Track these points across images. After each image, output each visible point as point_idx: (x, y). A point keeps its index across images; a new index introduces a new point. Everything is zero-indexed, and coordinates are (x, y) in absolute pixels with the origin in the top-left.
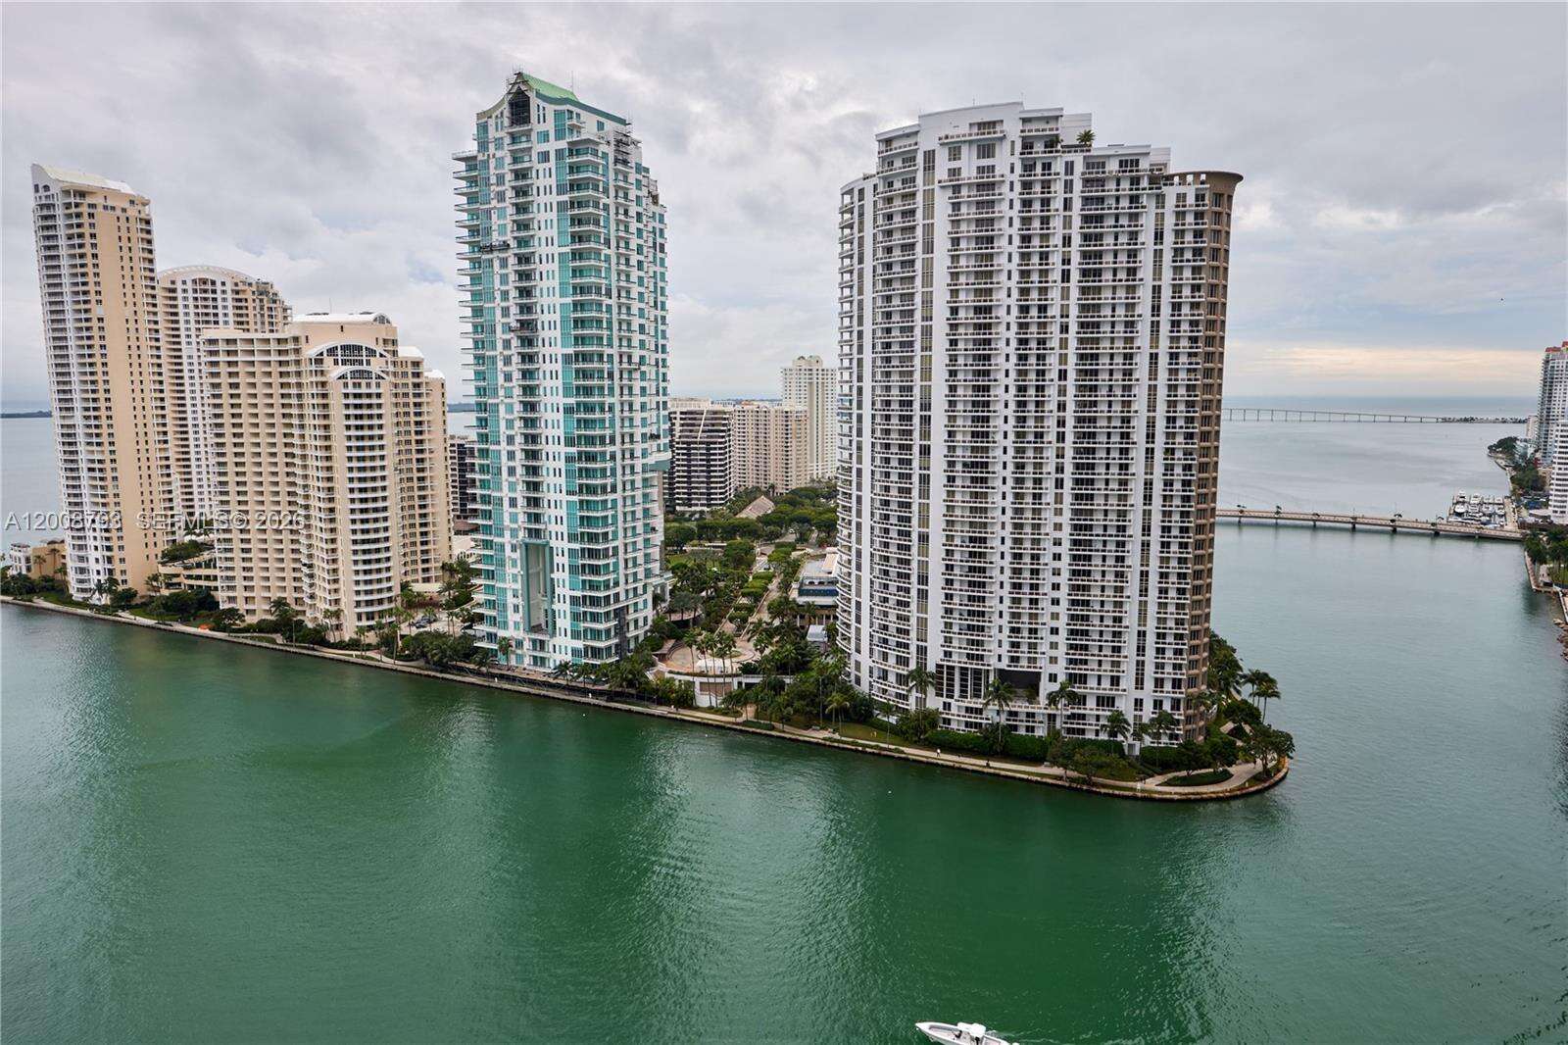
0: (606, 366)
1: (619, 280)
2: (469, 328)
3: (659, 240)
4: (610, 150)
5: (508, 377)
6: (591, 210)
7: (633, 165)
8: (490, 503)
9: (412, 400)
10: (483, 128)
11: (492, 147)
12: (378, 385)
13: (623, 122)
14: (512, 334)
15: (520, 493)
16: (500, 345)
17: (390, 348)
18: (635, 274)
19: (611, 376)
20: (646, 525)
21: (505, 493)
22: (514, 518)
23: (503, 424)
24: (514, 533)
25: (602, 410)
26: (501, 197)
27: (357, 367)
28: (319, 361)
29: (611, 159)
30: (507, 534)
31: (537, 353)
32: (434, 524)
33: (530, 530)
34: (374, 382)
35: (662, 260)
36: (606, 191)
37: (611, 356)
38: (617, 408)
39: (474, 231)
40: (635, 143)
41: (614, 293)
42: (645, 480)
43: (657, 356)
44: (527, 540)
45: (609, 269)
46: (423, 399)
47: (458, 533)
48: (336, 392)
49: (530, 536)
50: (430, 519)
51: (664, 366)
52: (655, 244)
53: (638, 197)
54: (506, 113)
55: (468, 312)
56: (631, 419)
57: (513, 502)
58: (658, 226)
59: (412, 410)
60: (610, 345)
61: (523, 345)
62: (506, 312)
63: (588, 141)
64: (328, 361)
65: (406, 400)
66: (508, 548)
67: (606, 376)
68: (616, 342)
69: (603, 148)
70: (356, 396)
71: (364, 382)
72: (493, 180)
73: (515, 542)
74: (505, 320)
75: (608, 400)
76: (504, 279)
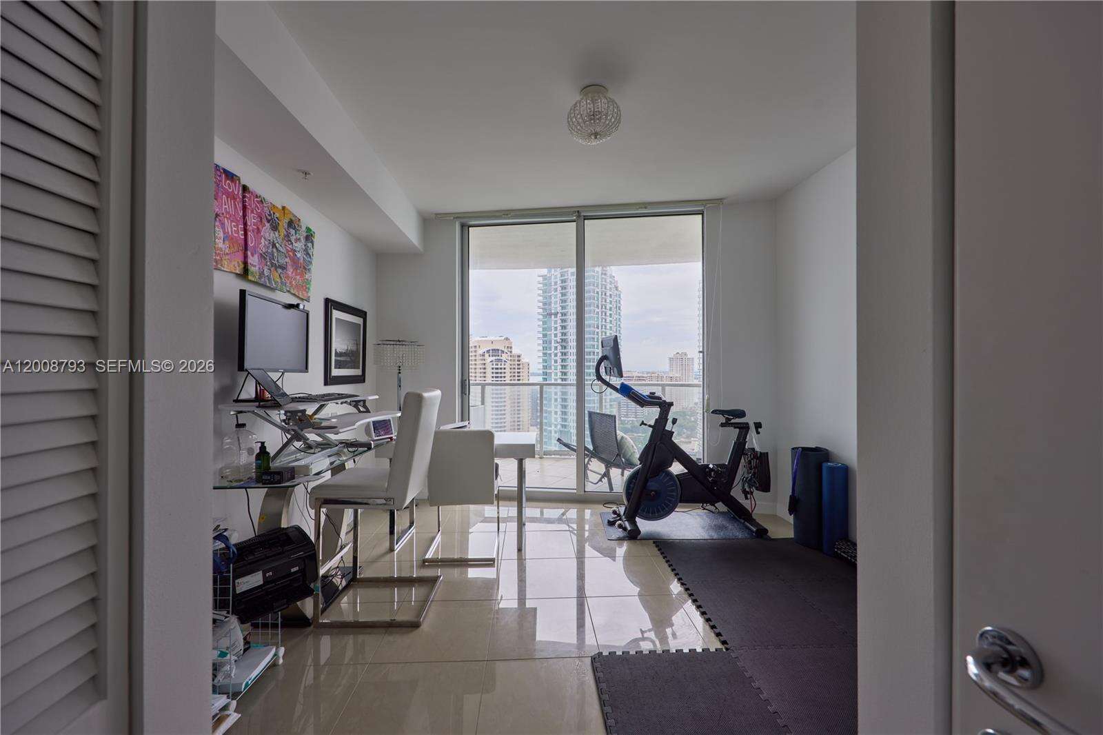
1: (602, 322)
2: (541, 342)
3: (618, 305)
5: (556, 362)
7: (609, 275)
9: (516, 370)
11: (552, 270)
12: (505, 364)
14: (558, 344)
15: (559, 409)
16: (553, 349)
17: (509, 350)
18: (609, 319)
21: (553, 409)
24: (556, 426)
26: (556, 290)
27: (497, 358)
28: (483, 355)
29: (600, 274)
30: (553, 427)
31: (568, 352)
32: (523, 422)
34: (503, 363)
35: (619, 313)
36: (598, 286)
39: (545, 304)
41: (600, 327)
42: (611, 405)
45: (598, 318)
46: (521, 370)
47: (531, 426)
48: (489, 367)
49: (562, 427)
50: (521, 419)
53: (610, 287)
55: (541, 336)
57: (556, 413)
58: (618, 299)
59: (516, 374)
60: (598, 348)
61: (562, 349)
64: (487, 355)
65: (514, 371)
66: (553, 432)
70: (497, 369)
71: (499, 364)
72: (553, 284)
74: (555, 339)
76: (556, 322)
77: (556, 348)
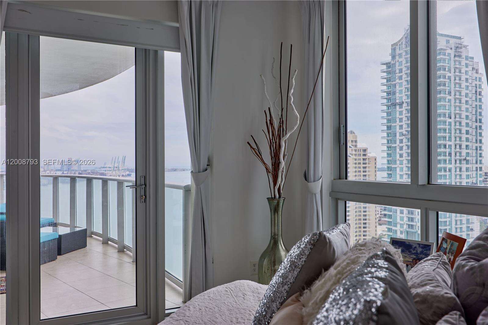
0: (448, 150)
1: (455, 110)
2: (385, 135)
3: (478, 90)
4: (452, 52)
5: (401, 156)
6: (442, 80)
7: (464, 57)
8: (391, 211)
10: (394, 50)
11: (397, 58)
13: (460, 38)
14: (404, 137)
16: (398, 142)
17: (354, 144)
18: (464, 107)
19: (450, 154)
20: (468, 227)
22: (402, 218)
23: (398, 176)
24: (402, 226)
25: (445, 171)
26: (401, 78)
29: (452, 56)
30: (399, 226)
32: (369, 220)
33: (409, 225)
36: (450, 71)
37: (450, 146)
38: (453, 170)
39: (389, 93)
40: (465, 47)
41: (453, 116)
43: (476, 145)
44: (408, 230)
45: (450, 106)
46: (367, 165)
47: (379, 224)
49: (409, 228)
50: (367, 217)
51: (480, 150)
52: (476, 92)
53: (466, 71)
54: (404, 43)
55: (385, 128)
56: (460, 175)
57: (401, 212)
58: (478, 83)
59: (362, 170)
60: (450, 140)
61: (408, 141)
62: (401, 127)
63: (442, 49)
65: (359, 166)
66: (399, 232)
67: (447, 155)
68: (453, 139)
69: (449, 51)
72: (397, 71)
73: (402, 230)
74: (401, 131)
75: (448, 166)
76: (401, 113)
77: (401, 141)
